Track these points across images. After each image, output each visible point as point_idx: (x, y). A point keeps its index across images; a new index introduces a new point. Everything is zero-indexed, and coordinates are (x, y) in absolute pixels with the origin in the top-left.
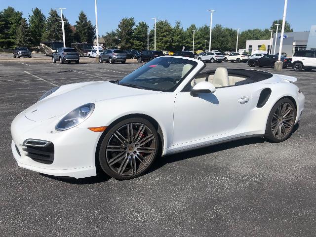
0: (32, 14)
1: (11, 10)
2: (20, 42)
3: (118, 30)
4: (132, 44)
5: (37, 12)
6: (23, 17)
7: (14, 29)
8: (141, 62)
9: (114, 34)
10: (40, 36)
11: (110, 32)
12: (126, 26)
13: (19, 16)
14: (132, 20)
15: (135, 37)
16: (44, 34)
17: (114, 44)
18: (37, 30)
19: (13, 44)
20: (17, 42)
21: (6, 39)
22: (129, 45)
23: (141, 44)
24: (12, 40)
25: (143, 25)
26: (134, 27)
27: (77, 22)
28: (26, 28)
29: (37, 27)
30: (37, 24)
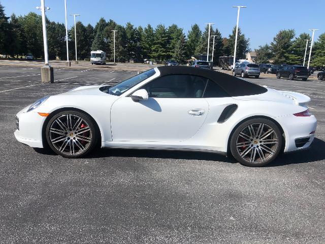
0: (191, 30)
1: (175, 27)
2: (177, 55)
3: (272, 44)
4: (287, 58)
5: (196, 28)
6: (183, 32)
7: (174, 44)
8: (280, 78)
9: (267, 47)
10: (195, 49)
11: (263, 45)
12: (283, 39)
13: (179, 33)
14: (291, 32)
15: (292, 50)
16: (198, 48)
17: (265, 58)
18: (192, 44)
19: (171, 57)
20: (174, 55)
21: (166, 53)
22: (283, 59)
23: (299, 58)
24: (171, 54)
25: (305, 37)
26: (292, 40)
27: (230, 36)
28: (184, 43)
29: (192, 41)
30: (194, 39)
